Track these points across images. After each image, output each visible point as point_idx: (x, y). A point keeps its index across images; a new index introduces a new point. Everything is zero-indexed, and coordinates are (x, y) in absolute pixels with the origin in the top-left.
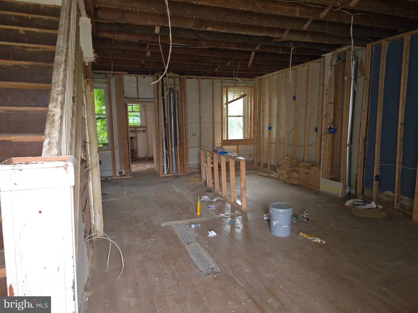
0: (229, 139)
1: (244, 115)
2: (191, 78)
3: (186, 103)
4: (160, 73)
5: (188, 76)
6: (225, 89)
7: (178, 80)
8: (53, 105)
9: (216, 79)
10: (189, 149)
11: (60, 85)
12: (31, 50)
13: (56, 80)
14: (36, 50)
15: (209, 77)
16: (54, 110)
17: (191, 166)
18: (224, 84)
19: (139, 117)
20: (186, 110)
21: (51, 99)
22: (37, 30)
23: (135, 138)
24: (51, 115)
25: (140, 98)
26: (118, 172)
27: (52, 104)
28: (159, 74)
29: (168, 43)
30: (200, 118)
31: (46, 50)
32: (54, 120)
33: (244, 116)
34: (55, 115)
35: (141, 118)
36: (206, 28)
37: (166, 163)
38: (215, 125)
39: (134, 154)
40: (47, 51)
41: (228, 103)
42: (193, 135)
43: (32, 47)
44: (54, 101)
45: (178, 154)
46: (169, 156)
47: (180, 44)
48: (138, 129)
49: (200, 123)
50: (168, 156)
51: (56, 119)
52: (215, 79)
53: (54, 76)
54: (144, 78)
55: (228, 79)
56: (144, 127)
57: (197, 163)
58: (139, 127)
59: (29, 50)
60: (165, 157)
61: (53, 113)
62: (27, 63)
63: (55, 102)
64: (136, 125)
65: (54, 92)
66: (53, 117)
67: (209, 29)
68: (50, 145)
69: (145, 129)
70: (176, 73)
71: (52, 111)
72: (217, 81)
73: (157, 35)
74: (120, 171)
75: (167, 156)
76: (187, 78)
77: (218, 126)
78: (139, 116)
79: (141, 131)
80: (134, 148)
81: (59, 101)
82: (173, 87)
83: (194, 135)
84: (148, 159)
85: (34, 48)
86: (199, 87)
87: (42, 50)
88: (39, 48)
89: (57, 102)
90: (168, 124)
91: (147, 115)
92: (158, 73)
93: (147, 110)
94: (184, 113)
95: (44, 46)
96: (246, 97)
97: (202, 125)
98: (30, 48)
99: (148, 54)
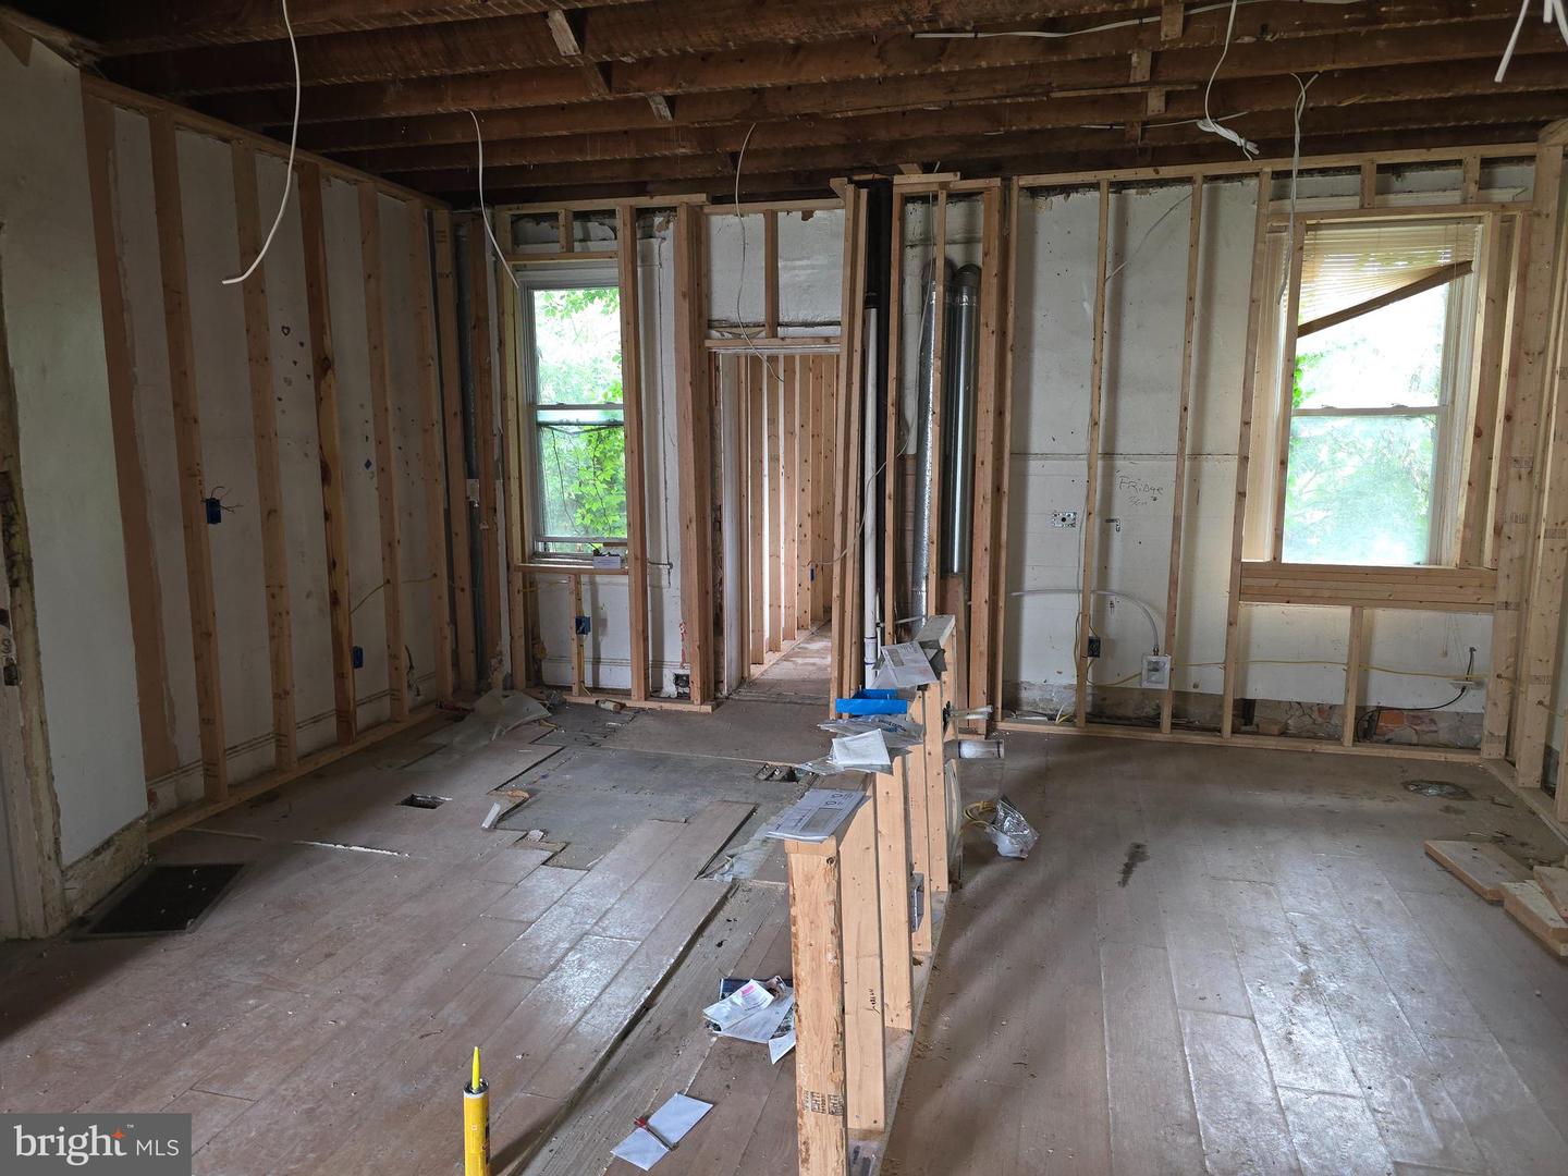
0: (1285, 560)
1: (1443, 404)
2: (1066, 190)
10: (1028, 600)
25: (787, 325)
26: (672, 678)
30: (1092, 423)
33: (1444, 414)
49: (1090, 454)
54: (807, 216)
72: (1238, 193)
74: (681, 672)
75: (876, 626)
83: (1062, 520)
92: (844, 178)
96: (1470, 279)
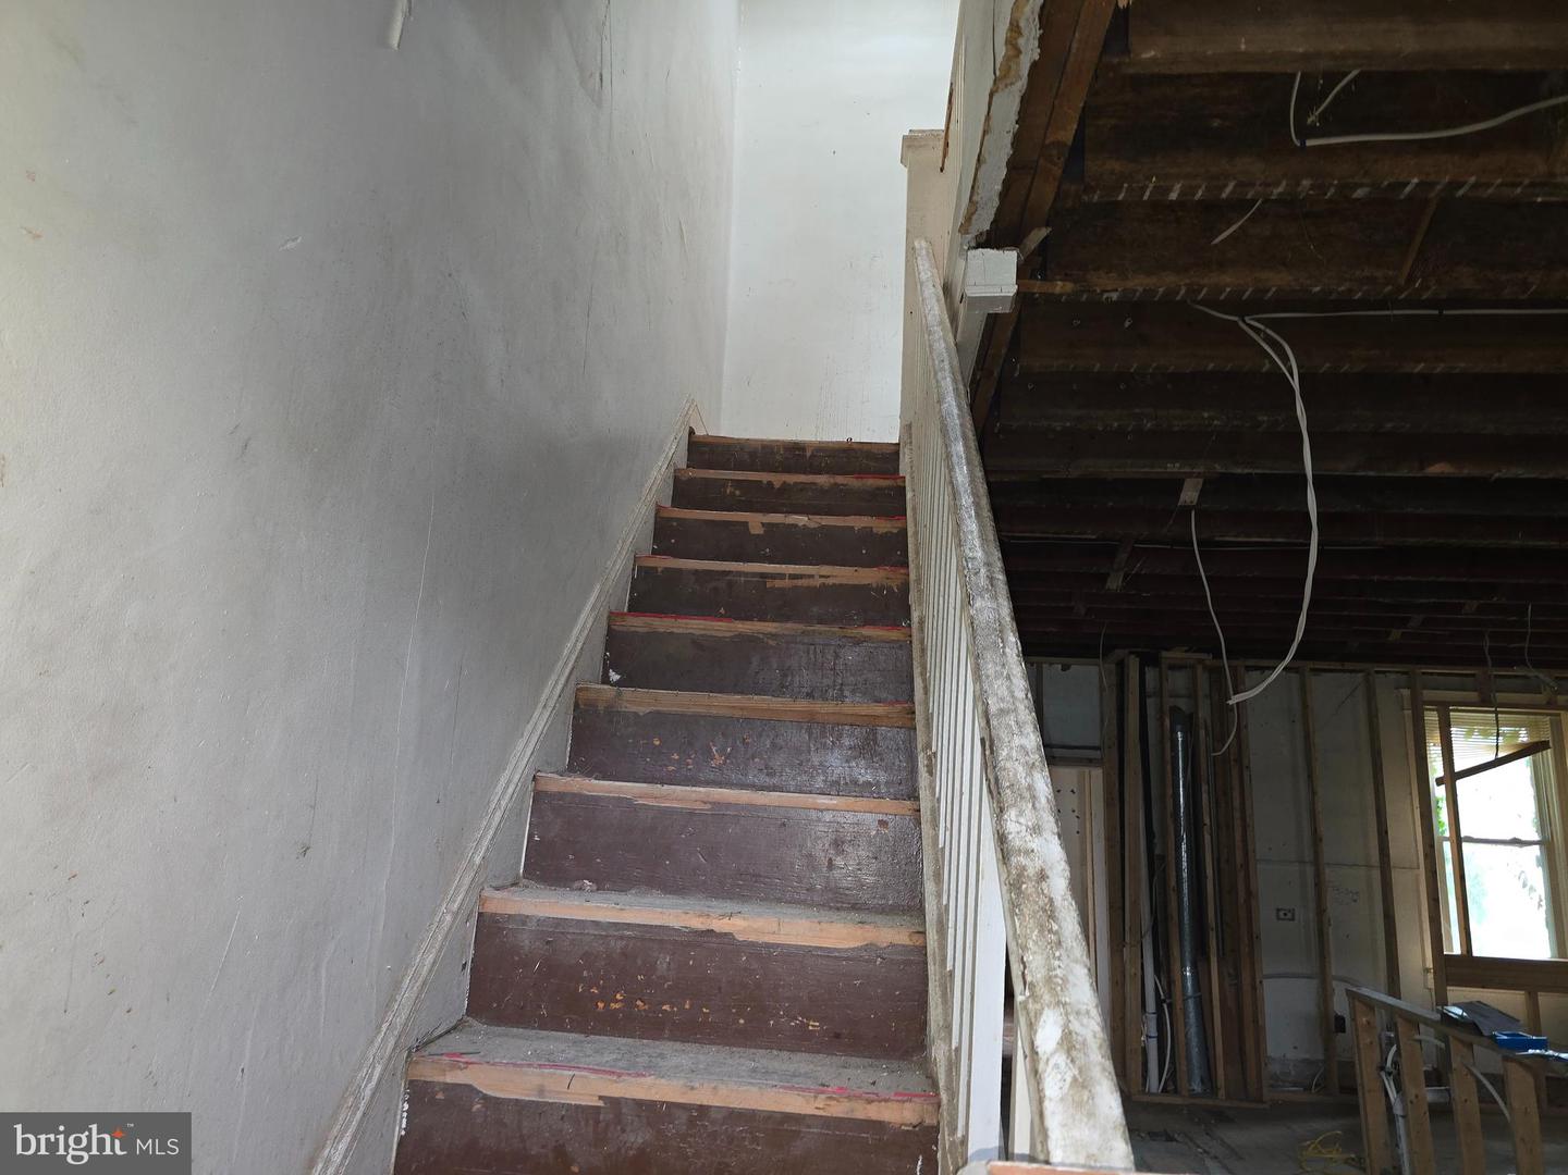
0: (1476, 953)
1: (1544, 839)
2: (1263, 669)
3: (1246, 774)
4: (1134, 650)
5: (1251, 662)
6: (1432, 717)
7: (1203, 679)
8: (1022, 820)
9: (1384, 672)
10: (1265, 982)
11: (1024, 723)
12: (787, 583)
13: (1002, 700)
14: (800, 582)
15: (1348, 666)
16: (1034, 846)
17: (1275, 1068)
18: (1428, 694)
20: (1248, 803)
21: (1008, 791)
22: (801, 520)
24: (1031, 871)
27: (1017, 816)
28: (1131, 653)
29: (1217, 539)
30: (1316, 839)
31: (830, 581)
32: (1051, 900)
33: (1545, 844)
34: (1049, 873)
36: (1423, 469)
37: (1158, 1037)
38: (1397, 877)
40: (834, 585)
41: (1451, 777)
42: (1281, 913)
43: (790, 575)
44: (1022, 798)
45: (1216, 1003)
46: (1170, 1006)
47: (1272, 537)
49: (1317, 862)
50: (1165, 1006)
51: (1060, 898)
52: (1377, 672)
53: (991, 685)
54: (1065, 668)
55: (1439, 674)
57: (1307, 1056)
59: (778, 583)
60: (1151, 1006)
61: (1038, 864)
62: (776, 628)
63: (1030, 805)
65: (1009, 757)
66: (1044, 885)
67: (1438, 469)
68: (1074, 1053)
70: (1199, 650)
71: (1029, 852)
72: (1390, 686)
73: (1186, 510)
75: (1159, 1002)
76: (1248, 668)
77: (1408, 886)
81: (1043, 800)
82: (1183, 704)
83: (1285, 915)
85: (793, 577)
86: (1305, 706)
87: (817, 582)
88: (812, 576)
89: (1037, 805)
90: (1163, 858)
92: (1127, 651)
94: (1237, 815)
95: (825, 570)
96: (1548, 753)
97: (1328, 873)
98: (781, 576)
99: (1115, 583)
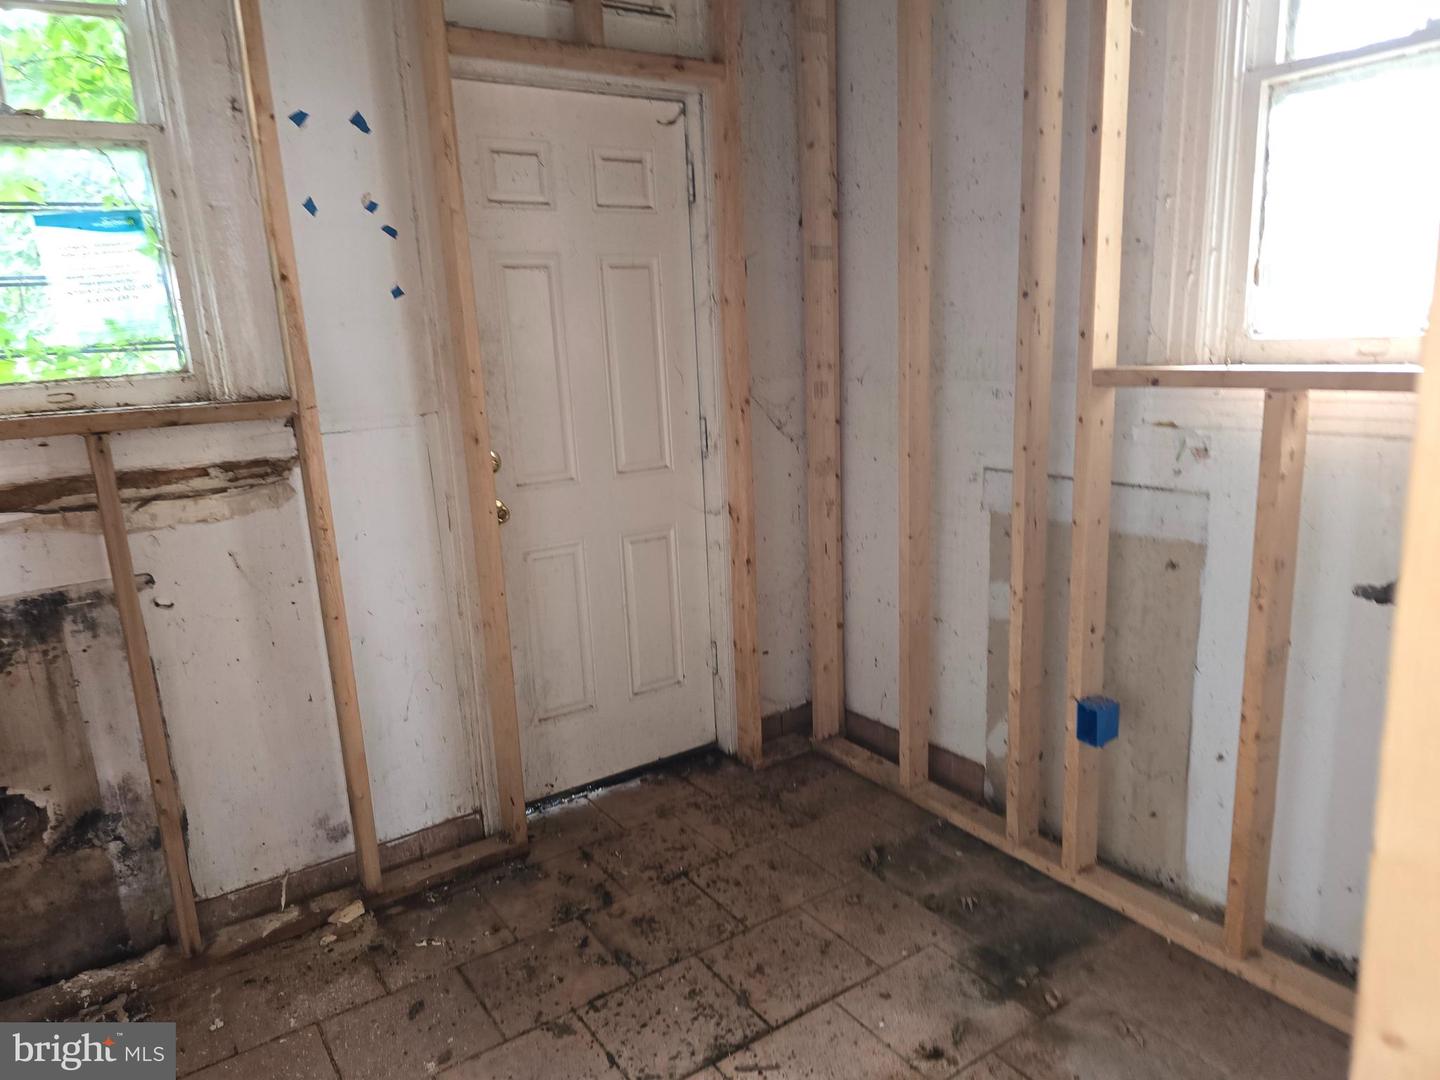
19: (136, 238)
23: (106, 614)
35: (177, 253)
39: (109, 879)
48: (134, 453)
56: (254, 406)
58: (169, 419)
64: (96, 380)
69: (275, 443)
78: (133, 221)
79: (203, 472)
80: (109, 772)
84: (370, 900)
91: (297, 211)
93: (282, 112)
